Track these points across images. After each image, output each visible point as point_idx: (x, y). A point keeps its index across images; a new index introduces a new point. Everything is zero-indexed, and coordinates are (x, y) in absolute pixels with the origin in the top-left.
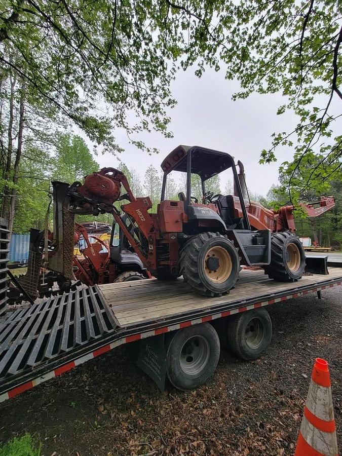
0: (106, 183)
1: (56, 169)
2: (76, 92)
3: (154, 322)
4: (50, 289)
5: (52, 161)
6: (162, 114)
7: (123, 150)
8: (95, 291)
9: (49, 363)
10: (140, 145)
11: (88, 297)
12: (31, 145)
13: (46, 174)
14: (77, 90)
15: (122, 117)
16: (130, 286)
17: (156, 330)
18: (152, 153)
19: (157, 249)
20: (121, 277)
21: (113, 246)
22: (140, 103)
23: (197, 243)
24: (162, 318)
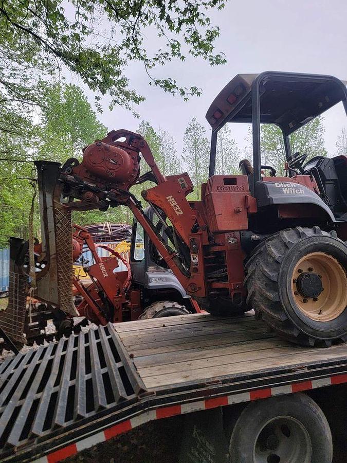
0: (116, 156)
1: (43, 143)
2: (61, 12)
3: (203, 385)
4: (42, 332)
5: (36, 131)
6: (204, 23)
7: (143, 99)
8: (108, 334)
9: (38, 443)
10: (168, 86)
11: (97, 343)
12: (4, 109)
13: (29, 153)
14: (62, 8)
15: (135, 41)
16: (164, 326)
17: (207, 400)
18: (189, 96)
19: (205, 261)
20: (149, 312)
21: (135, 261)
22: (163, 11)
23: (276, 247)
24: (216, 379)
